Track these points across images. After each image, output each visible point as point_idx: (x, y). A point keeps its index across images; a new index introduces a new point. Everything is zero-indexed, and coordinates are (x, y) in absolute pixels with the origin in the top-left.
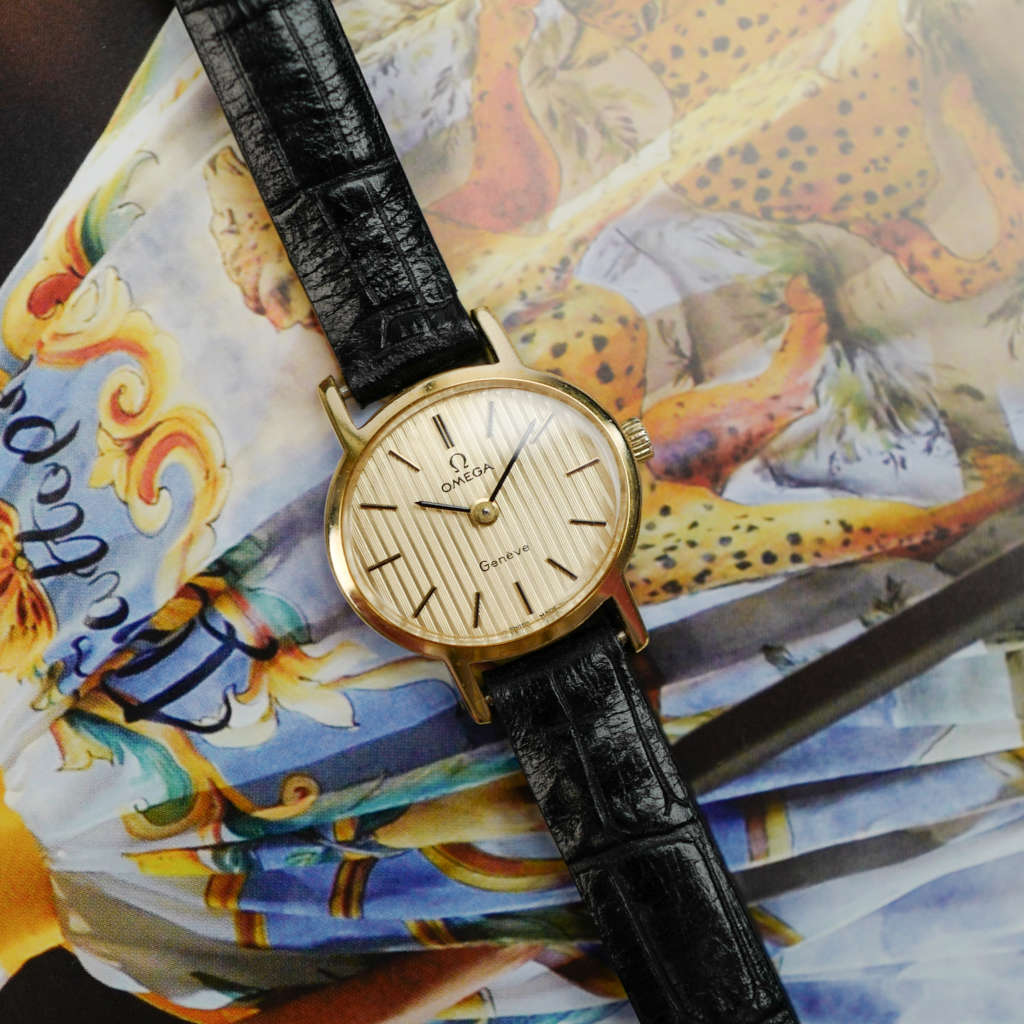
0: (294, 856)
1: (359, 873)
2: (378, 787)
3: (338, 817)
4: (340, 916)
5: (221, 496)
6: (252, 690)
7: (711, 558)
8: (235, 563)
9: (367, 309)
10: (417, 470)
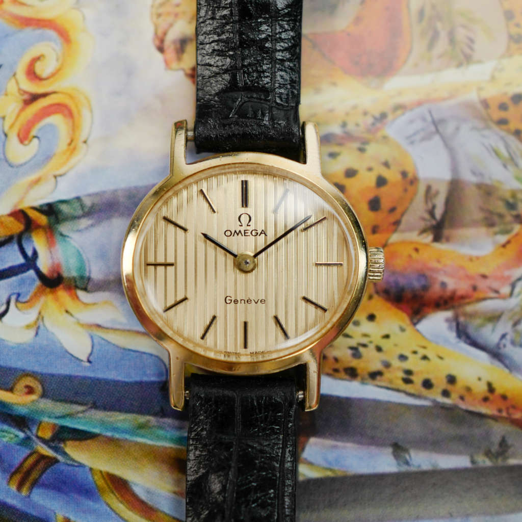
0: (3, 431)
1: (42, 465)
2: (83, 412)
3: (46, 419)
4: (13, 488)
6: (29, 304)
7: (387, 365)
8: (60, 212)
9: (233, 86)
10: (214, 211)
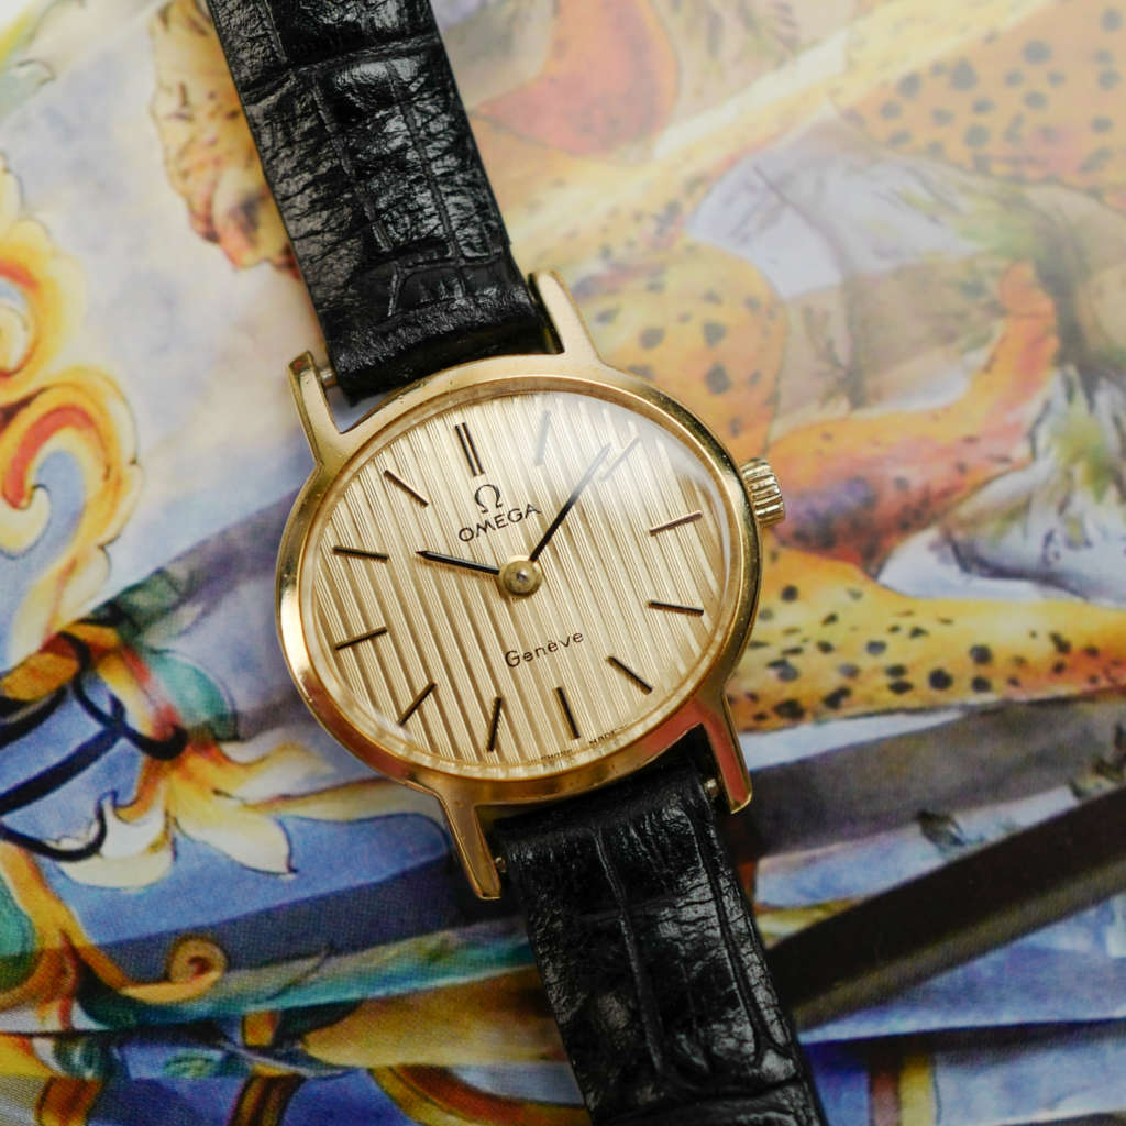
0: (179, 1061)
1: (275, 1096)
2: (316, 969)
3: (252, 1009)
5: (124, 507)
6: (139, 803)
7: (852, 672)
8: (135, 609)
10: (424, 504)
